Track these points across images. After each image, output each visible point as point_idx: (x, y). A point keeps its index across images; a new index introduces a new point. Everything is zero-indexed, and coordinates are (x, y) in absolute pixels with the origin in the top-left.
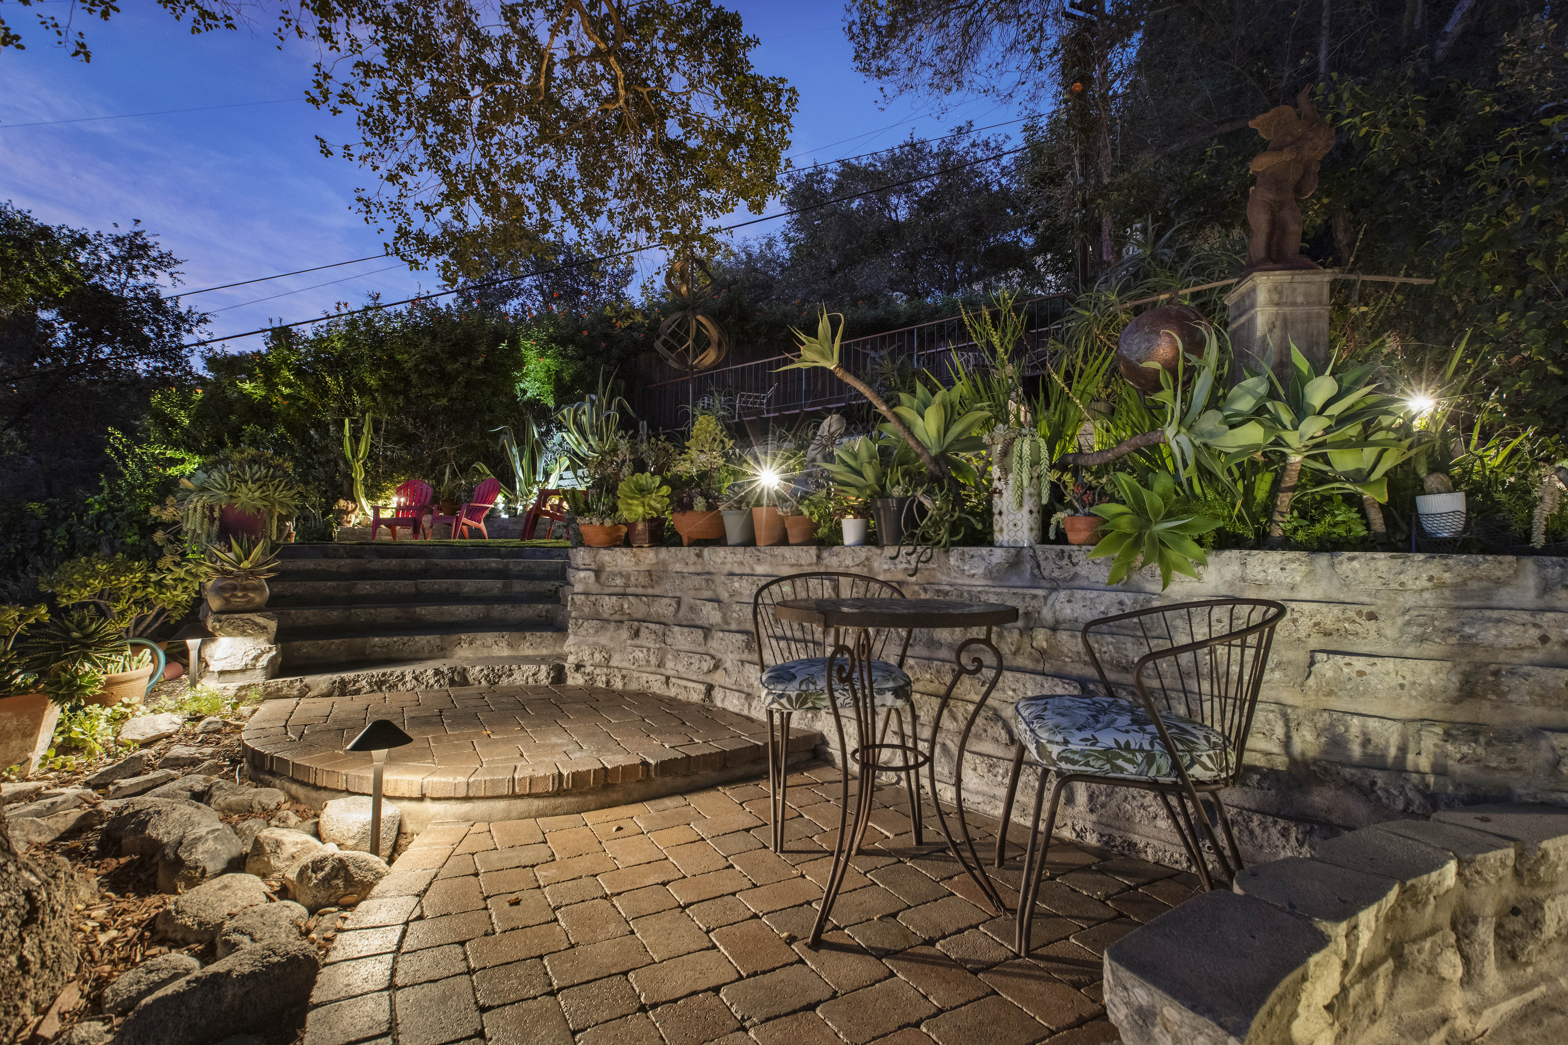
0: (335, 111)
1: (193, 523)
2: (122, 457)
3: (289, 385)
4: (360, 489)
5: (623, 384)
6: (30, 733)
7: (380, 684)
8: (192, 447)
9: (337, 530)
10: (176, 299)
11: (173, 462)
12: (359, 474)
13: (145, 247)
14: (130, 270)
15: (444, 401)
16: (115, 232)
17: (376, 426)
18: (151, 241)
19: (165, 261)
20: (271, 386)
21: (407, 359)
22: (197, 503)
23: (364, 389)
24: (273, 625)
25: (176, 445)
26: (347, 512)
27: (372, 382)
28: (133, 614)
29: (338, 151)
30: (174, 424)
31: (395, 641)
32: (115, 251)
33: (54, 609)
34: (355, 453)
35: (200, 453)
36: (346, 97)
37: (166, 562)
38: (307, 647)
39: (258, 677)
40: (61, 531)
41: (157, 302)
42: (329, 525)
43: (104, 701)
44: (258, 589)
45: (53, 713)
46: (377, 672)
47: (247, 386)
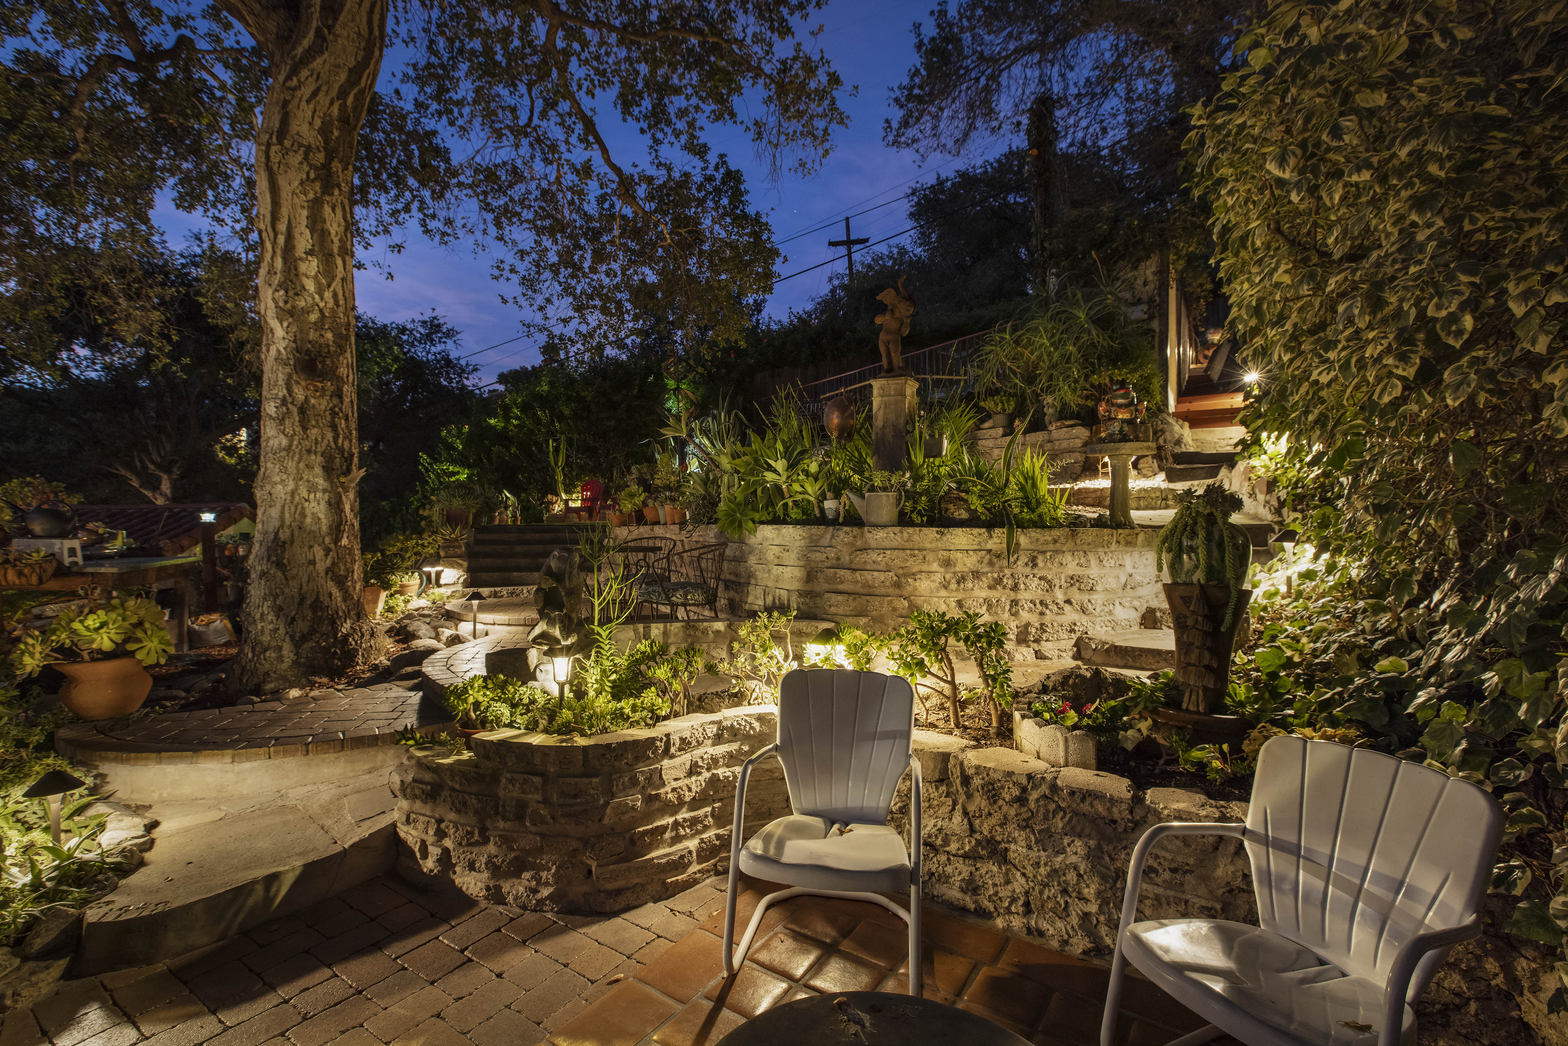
0: (508, 279)
1: (436, 518)
2: (427, 470)
3: (517, 418)
4: (561, 487)
5: (740, 399)
6: (376, 602)
7: (512, 593)
8: (464, 464)
9: (545, 517)
10: (458, 359)
11: (454, 474)
12: (560, 477)
13: (439, 326)
14: (432, 340)
15: (612, 423)
16: (422, 318)
17: (570, 442)
18: (442, 321)
19: (450, 333)
20: (507, 418)
21: (588, 394)
22: (437, 508)
23: (561, 418)
24: (465, 564)
25: (454, 462)
26: (552, 503)
27: (567, 412)
28: (413, 558)
29: (511, 301)
30: (455, 449)
31: (525, 575)
32: (422, 331)
33: (383, 554)
34: (556, 464)
35: (469, 467)
36: (513, 271)
37: (425, 535)
38: (484, 576)
39: (459, 588)
40: (399, 519)
41: (448, 362)
42: (541, 513)
43: (402, 593)
44: (460, 547)
45: (383, 595)
46: (510, 588)
47: (492, 421)
